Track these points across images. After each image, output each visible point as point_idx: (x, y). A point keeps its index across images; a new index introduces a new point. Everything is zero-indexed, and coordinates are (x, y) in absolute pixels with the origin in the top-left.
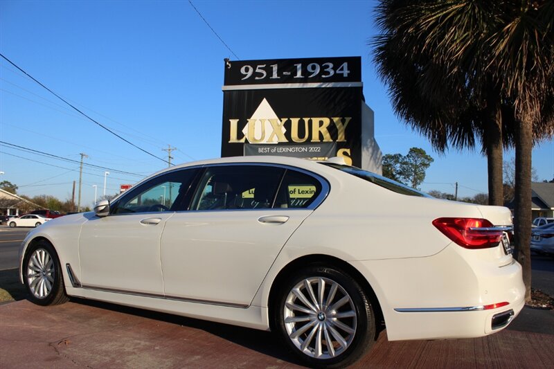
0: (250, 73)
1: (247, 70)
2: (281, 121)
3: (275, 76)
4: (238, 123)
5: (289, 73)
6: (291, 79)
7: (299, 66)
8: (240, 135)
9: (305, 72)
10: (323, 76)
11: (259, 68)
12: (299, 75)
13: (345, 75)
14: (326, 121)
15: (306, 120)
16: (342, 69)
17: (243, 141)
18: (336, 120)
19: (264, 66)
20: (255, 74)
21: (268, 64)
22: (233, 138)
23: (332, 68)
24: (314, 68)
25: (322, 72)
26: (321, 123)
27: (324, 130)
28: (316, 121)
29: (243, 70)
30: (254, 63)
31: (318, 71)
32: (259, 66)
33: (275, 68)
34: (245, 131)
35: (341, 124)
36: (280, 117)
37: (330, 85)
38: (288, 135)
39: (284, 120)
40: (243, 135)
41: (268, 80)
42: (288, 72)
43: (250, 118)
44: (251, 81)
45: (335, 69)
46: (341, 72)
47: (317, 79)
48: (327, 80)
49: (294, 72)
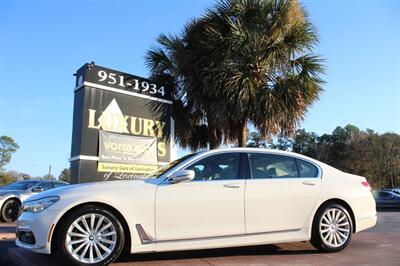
0: (105, 78)
1: (103, 74)
2: (125, 117)
3: (122, 84)
4: (95, 112)
5: (131, 85)
6: (130, 88)
7: (137, 81)
8: (97, 123)
9: (140, 86)
10: (151, 92)
11: (111, 76)
12: (137, 87)
13: (163, 95)
14: (152, 123)
15: (140, 119)
16: (161, 90)
17: (98, 127)
18: (157, 122)
19: (115, 75)
20: (108, 79)
21: (118, 74)
22: (91, 125)
24: (145, 85)
25: (150, 89)
26: (149, 123)
27: (150, 128)
28: (146, 121)
29: (100, 74)
30: (109, 71)
31: (147, 88)
32: (111, 74)
33: (122, 78)
34: (100, 120)
35: (160, 125)
36: (124, 115)
37: (155, 99)
38: (129, 128)
39: (127, 117)
40: (99, 124)
41: (116, 86)
42: (130, 83)
43: (104, 111)
44: (105, 83)
45: (157, 89)
46: (161, 92)
47: (147, 93)
48: (152, 95)
49: (134, 85)
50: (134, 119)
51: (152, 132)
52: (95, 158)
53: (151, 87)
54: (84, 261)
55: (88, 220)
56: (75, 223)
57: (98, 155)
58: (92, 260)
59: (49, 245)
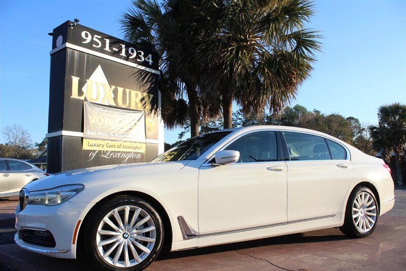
0: (89, 40)
1: (87, 36)
2: (111, 87)
3: (107, 48)
4: (79, 80)
5: (117, 50)
6: (117, 54)
7: (124, 46)
8: (80, 93)
9: (127, 52)
10: (138, 60)
11: (96, 38)
12: (123, 54)
13: (150, 64)
14: (140, 95)
15: (128, 91)
16: (148, 59)
17: (82, 98)
19: (100, 37)
20: (92, 42)
21: (104, 36)
22: (75, 95)
23: (143, 56)
24: (132, 51)
25: (138, 57)
26: (137, 95)
27: (138, 100)
28: (133, 93)
29: (83, 34)
30: (93, 32)
31: (135, 55)
32: (96, 36)
33: (108, 41)
34: (84, 89)
35: (148, 98)
36: (111, 84)
37: (143, 68)
39: (113, 87)
40: (83, 93)
41: (102, 50)
42: (117, 48)
43: (88, 79)
44: (90, 46)
45: (145, 56)
46: (148, 60)
47: (134, 60)
48: (140, 64)
49: (120, 50)
50: (120, 90)
51: (140, 105)
52: (80, 134)
53: (138, 54)
54: (118, 265)
55: (122, 213)
56: (106, 219)
57: (82, 131)
58: (128, 264)
59: (74, 247)
